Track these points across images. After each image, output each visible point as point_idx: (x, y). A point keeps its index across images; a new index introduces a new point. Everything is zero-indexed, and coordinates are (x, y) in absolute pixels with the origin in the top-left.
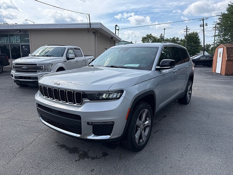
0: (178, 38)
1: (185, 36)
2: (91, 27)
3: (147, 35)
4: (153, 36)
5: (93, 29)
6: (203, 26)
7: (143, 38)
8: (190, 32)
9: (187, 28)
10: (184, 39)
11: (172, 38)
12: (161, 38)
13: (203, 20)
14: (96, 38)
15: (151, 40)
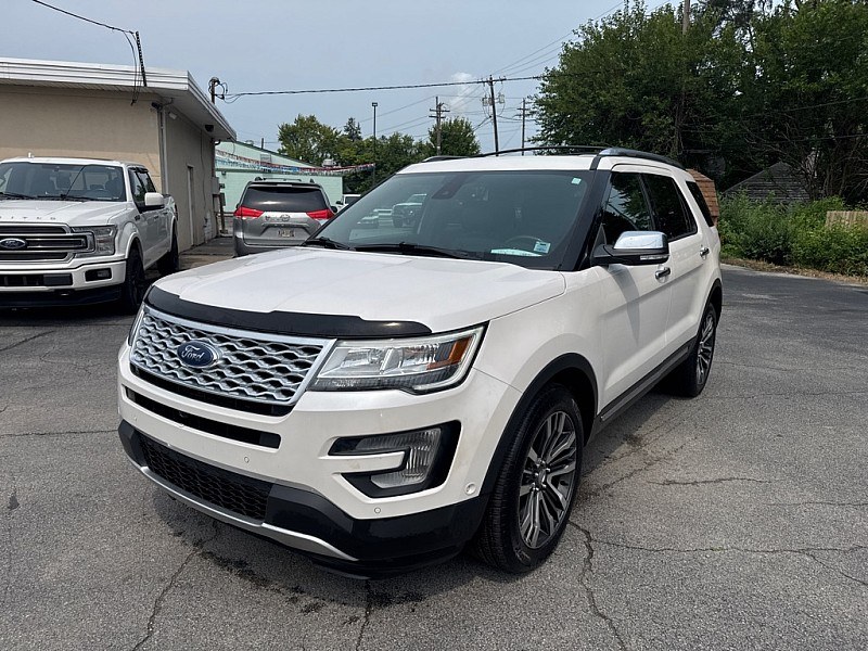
0: (408, 139)
1: (430, 133)
2: (149, 84)
3: (300, 120)
4: (322, 123)
5: (155, 92)
6: (493, 104)
7: (282, 129)
8: (448, 118)
9: (439, 106)
10: (429, 142)
11: (388, 137)
12: (351, 137)
13: (491, 83)
14: (164, 127)
15: (314, 141)
